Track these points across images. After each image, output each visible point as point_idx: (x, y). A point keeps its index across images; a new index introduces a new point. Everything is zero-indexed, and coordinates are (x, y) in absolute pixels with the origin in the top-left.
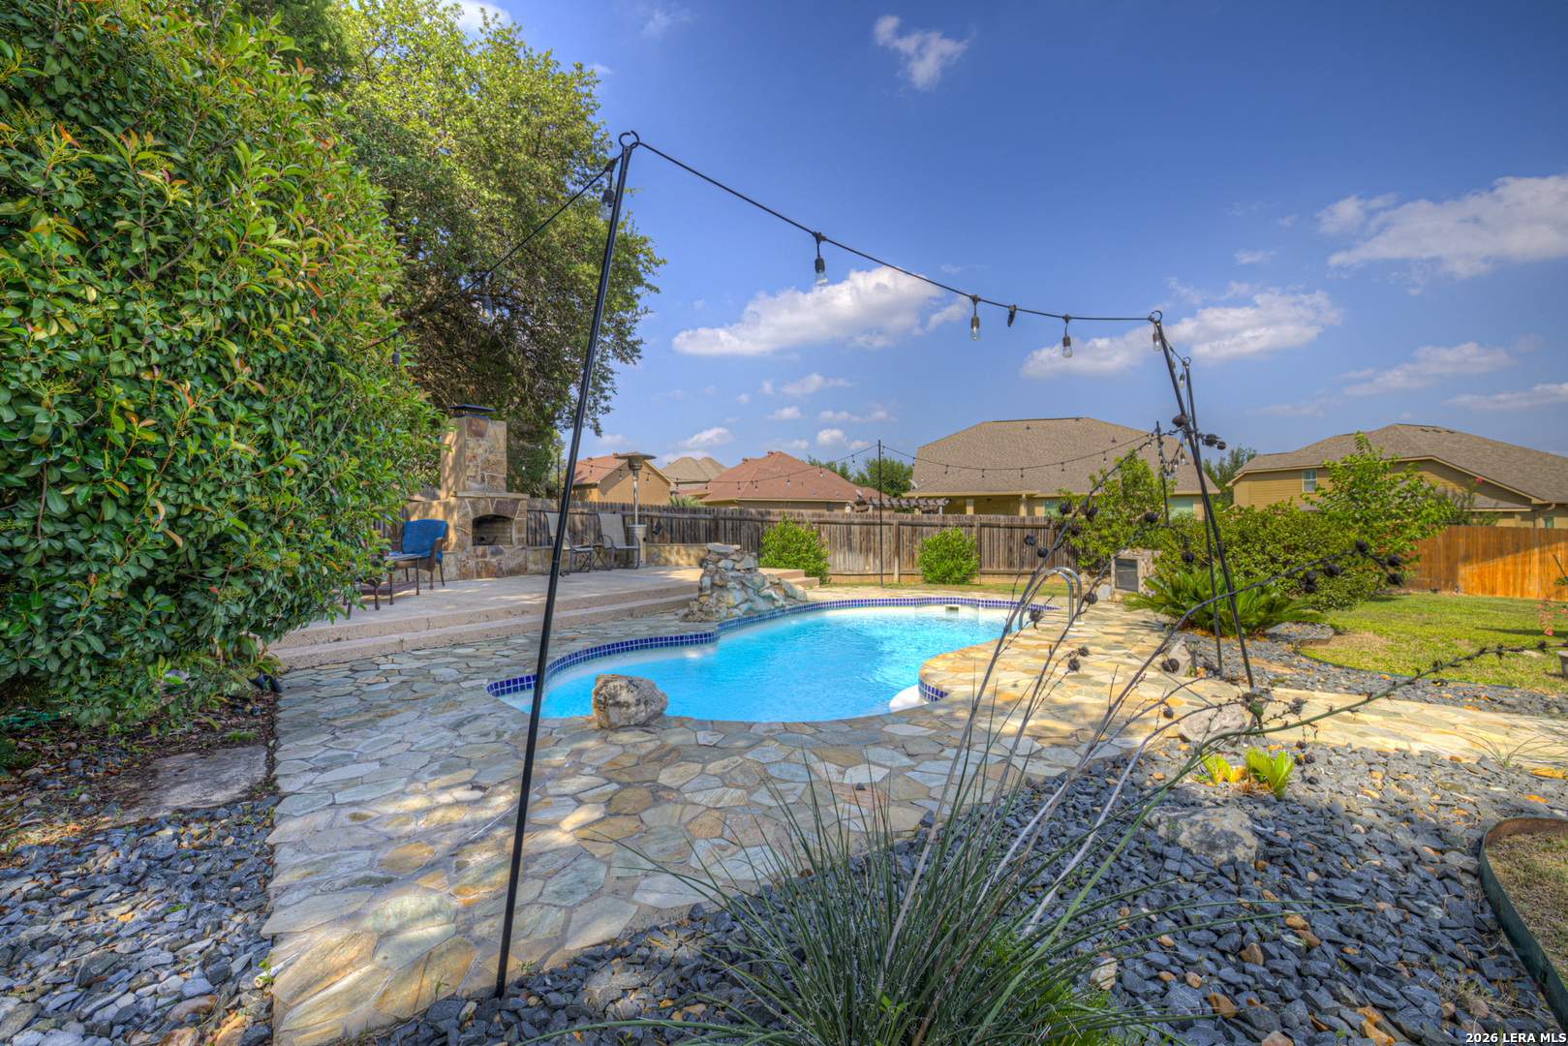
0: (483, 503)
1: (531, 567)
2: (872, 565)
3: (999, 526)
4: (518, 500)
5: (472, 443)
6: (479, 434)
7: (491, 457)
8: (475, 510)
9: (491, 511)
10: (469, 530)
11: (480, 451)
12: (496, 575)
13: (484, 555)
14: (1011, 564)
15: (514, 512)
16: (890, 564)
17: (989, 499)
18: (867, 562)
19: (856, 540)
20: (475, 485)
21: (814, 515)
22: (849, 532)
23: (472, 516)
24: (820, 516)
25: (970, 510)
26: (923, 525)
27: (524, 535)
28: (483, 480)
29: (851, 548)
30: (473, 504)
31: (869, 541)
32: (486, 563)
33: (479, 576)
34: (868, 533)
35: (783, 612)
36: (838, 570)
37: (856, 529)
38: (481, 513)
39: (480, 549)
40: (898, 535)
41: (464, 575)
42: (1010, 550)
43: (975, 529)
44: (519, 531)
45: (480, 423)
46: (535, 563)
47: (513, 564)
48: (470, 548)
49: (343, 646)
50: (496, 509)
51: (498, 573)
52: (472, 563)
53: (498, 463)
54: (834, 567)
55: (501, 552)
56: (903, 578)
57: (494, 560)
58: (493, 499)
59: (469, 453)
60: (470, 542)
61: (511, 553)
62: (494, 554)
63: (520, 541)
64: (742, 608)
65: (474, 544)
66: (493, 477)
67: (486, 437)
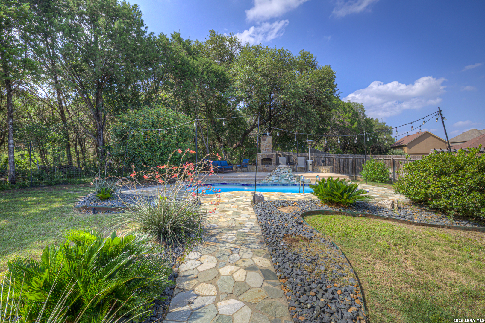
0: (264, 155)
4: (273, 154)
5: (263, 142)
6: (265, 140)
7: (268, 145)
8: (262, 157)
9: (266, 157)
10: (261, 161)
11: (265, 144)
12: (267, 172)
13: (264, 167)
15: (272, 157)
20: (264, 151)
23: (261, 158)
28: (266, 150)
30: (262, 156)
32: (265, 169)
33: (263, 171)
35: (293, 184)
38: (264, 158)
39: (263, 165)
41: (259, 171)
44: (274, 162)
45: (266, 138)
52: (261, 168)
53: (270, 146)
55: (269, 166)
58: (267, 154)
59: (262, 144)
61: (271, 167)
62: (267, 167)
63: (274, 164)
64: (274, 181)
65: (262, 164)
66: (268, 149)
67: (267, 141)
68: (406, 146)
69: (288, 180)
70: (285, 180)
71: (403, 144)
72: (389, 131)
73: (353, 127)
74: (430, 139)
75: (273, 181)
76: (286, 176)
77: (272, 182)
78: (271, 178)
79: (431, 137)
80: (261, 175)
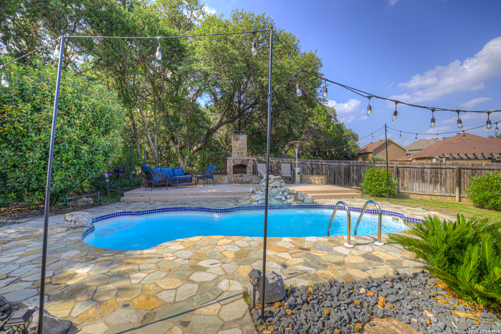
0: (236, 161)
1: (254, 181)
2: (439, 190)
4: (249, 159)
5: (235, 143)
6: (237, 139)
7: (242, 147)
8: (234, 163)
9: (239, 163)
10: (233, 168)
11: (238, 145)
12: (241, 183)
13: (237, 177)
15: (248, 163)
16: (453, 191)
18: (435, 188)
19: (428, 176)
20: (236, 155)
22: (423, 172)
23: (233, 165)
28: (239, 154)
29: (424, 181)
30: (233, 161)
31: (437, 177)
32: (237, 179)
33: (235, 183)
35: (289, 206)
36: (415, 192)
37: (428, 171)
38: (236, 164)
39: (235, 175)
40: (460, 174)
41: (230, 182)
44: (250, 170)
45: (237, 136)
46: (255, 180)
47: (248, 179)
50: (241, 163)
51: (242, 182)
52: (233, 179)
53: (244, 148)
55: (243, 176)
56: (463, 199)
57: (240, 179)
58: (240, 159)
59: (234, 146)
60: (232, 173)
61: (246, 177)
62: (240, 177)
63: (250, 172)
64: (260, 202)
65: (234, 173)
66: (242, 153)
67: (240, 140)
68: (371, 153)
69: (281, 199)
70: (277, 199)
71: (368, 151)
72: (355, 138)
73: (329, 130)
75: (257, 201)
76: (278, 193)
77: (256, 204)
78: (254, 197)
79: (393, 145)
80: (236, 191)
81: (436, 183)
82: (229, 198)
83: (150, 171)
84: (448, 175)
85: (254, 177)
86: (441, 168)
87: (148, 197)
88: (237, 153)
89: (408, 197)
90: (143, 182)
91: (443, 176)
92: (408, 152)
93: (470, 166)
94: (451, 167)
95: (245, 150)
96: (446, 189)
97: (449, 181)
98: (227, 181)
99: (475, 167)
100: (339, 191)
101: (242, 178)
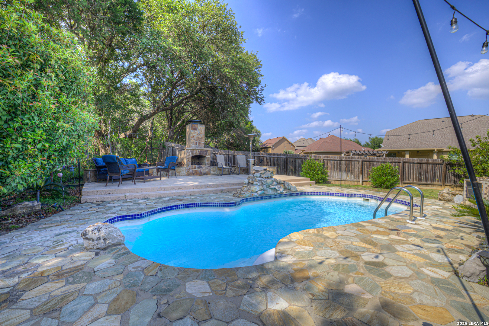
0: (195, 151)
1: (212, 172)
2: (350, 177)
3: (414, 163)
4: (208, 150)
5: (192, 132)
6: (195, 129)
7: (199, 137)
8: (192, 153)
9: (198, 154)
10: (190, 160)
11: (195, 134)
12: (199, 175)
13: (195, 168)
14: (420, 180)
15: (206, 154)
16: (358, 177)
17: (418, 151)
18: (348, 176)
19: (343, 167)
20: (193, 146)
21: (325, 157)
22: (341, 164)
23: (191, 155)
24: (328, 157)
25: (407, 156)
26: (374, 162)
27: (210, 162)
28: (196, 144)
29: (341, 170)
30: (191, 152)
31: (349, 167)
32: (196, 171)
33: (193, 174)
34: (349, 164)
36: (335, 178)
37: (343, 163)
38: (194, 155)
39: (194, 166)
40: (362, 165)
41: (188, 174)
42: (420, 173)
43: (401, 164)
44: (208, 161)
45: (195, 125)
46: (213, 171)
47: (206, 171)
48: (190, 165)
49: (111, 196)
50: (200, 153)
51: (201, 174)
52: (191, 170)
53: (202, 138)
54: (333, 177)
55: (201, 167)
56: (364, 183)
57: (199, 170)
58: (198, 150)
59: (191, 135)
60: (190, 164)
61: (205, 168)
62: (198, 168)
63: (208, 164)
65: (192, 164)
66: (200, 143)
67: (198, 130)
69: (275, 189)
71: (268, 146)
74: (286, 142)
75: (256, 192)
78: (253, 188)
81: (348, 171)
82: (216, 190)
83: (117, 161)
84: (356, 166)
85: (212, 168)
86: (351, 161)
87: (123, 195)
88: (195, 143)
89: (330, 183)
90: (88, 176)
91: (353, 166)
92: (296, 148)
93: (368, 160)
94: (358, 160)
95: (202, 140)
96: (354, 176)
97: (356, 170)
98: (185, 173)
99: (371, 160)
100: (299, 180)
101: (200, 169)
